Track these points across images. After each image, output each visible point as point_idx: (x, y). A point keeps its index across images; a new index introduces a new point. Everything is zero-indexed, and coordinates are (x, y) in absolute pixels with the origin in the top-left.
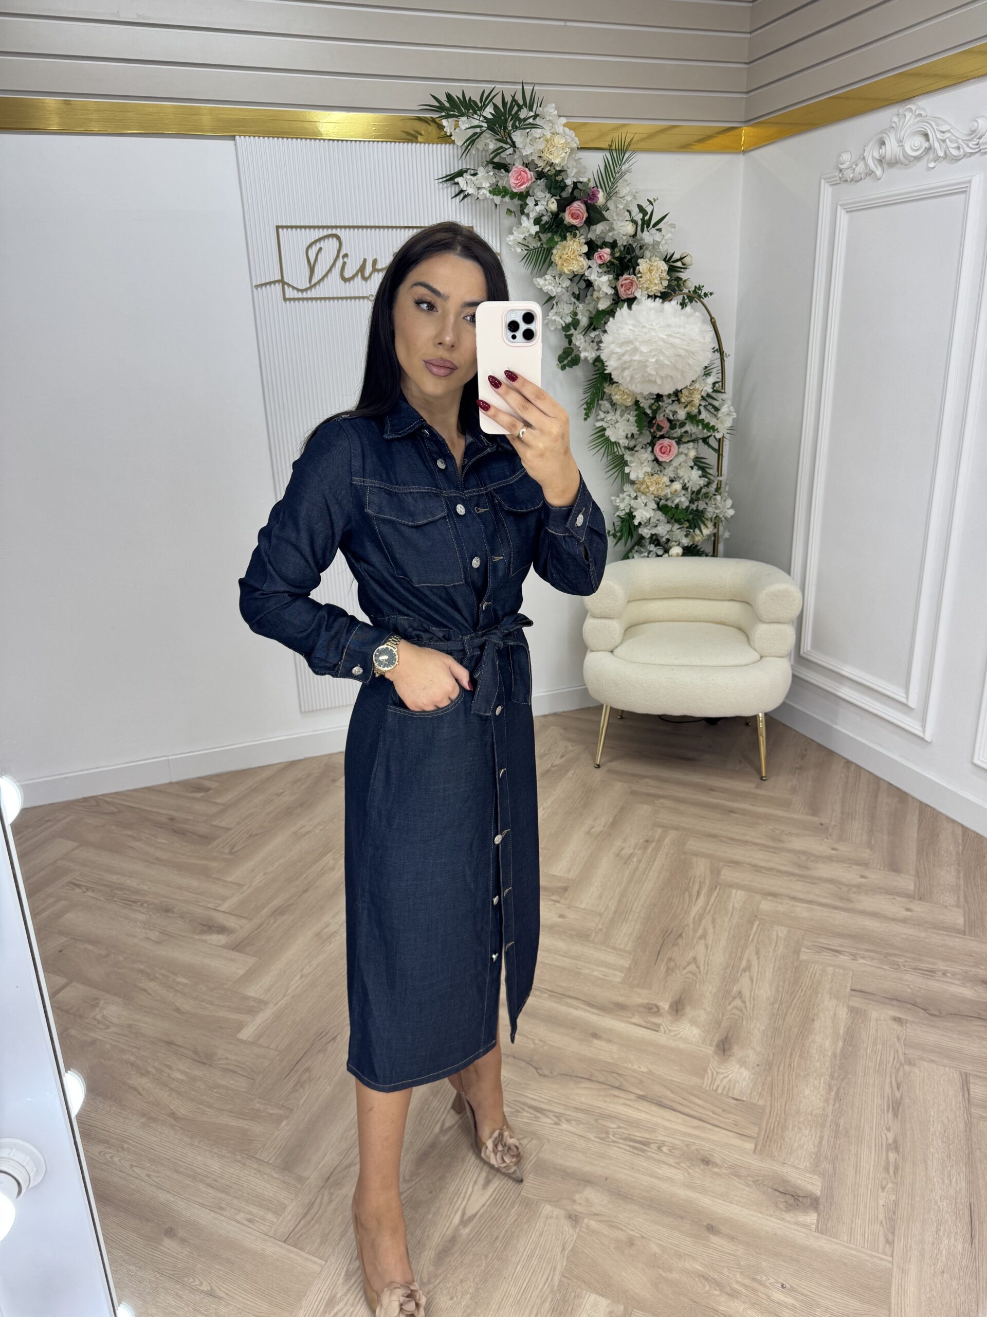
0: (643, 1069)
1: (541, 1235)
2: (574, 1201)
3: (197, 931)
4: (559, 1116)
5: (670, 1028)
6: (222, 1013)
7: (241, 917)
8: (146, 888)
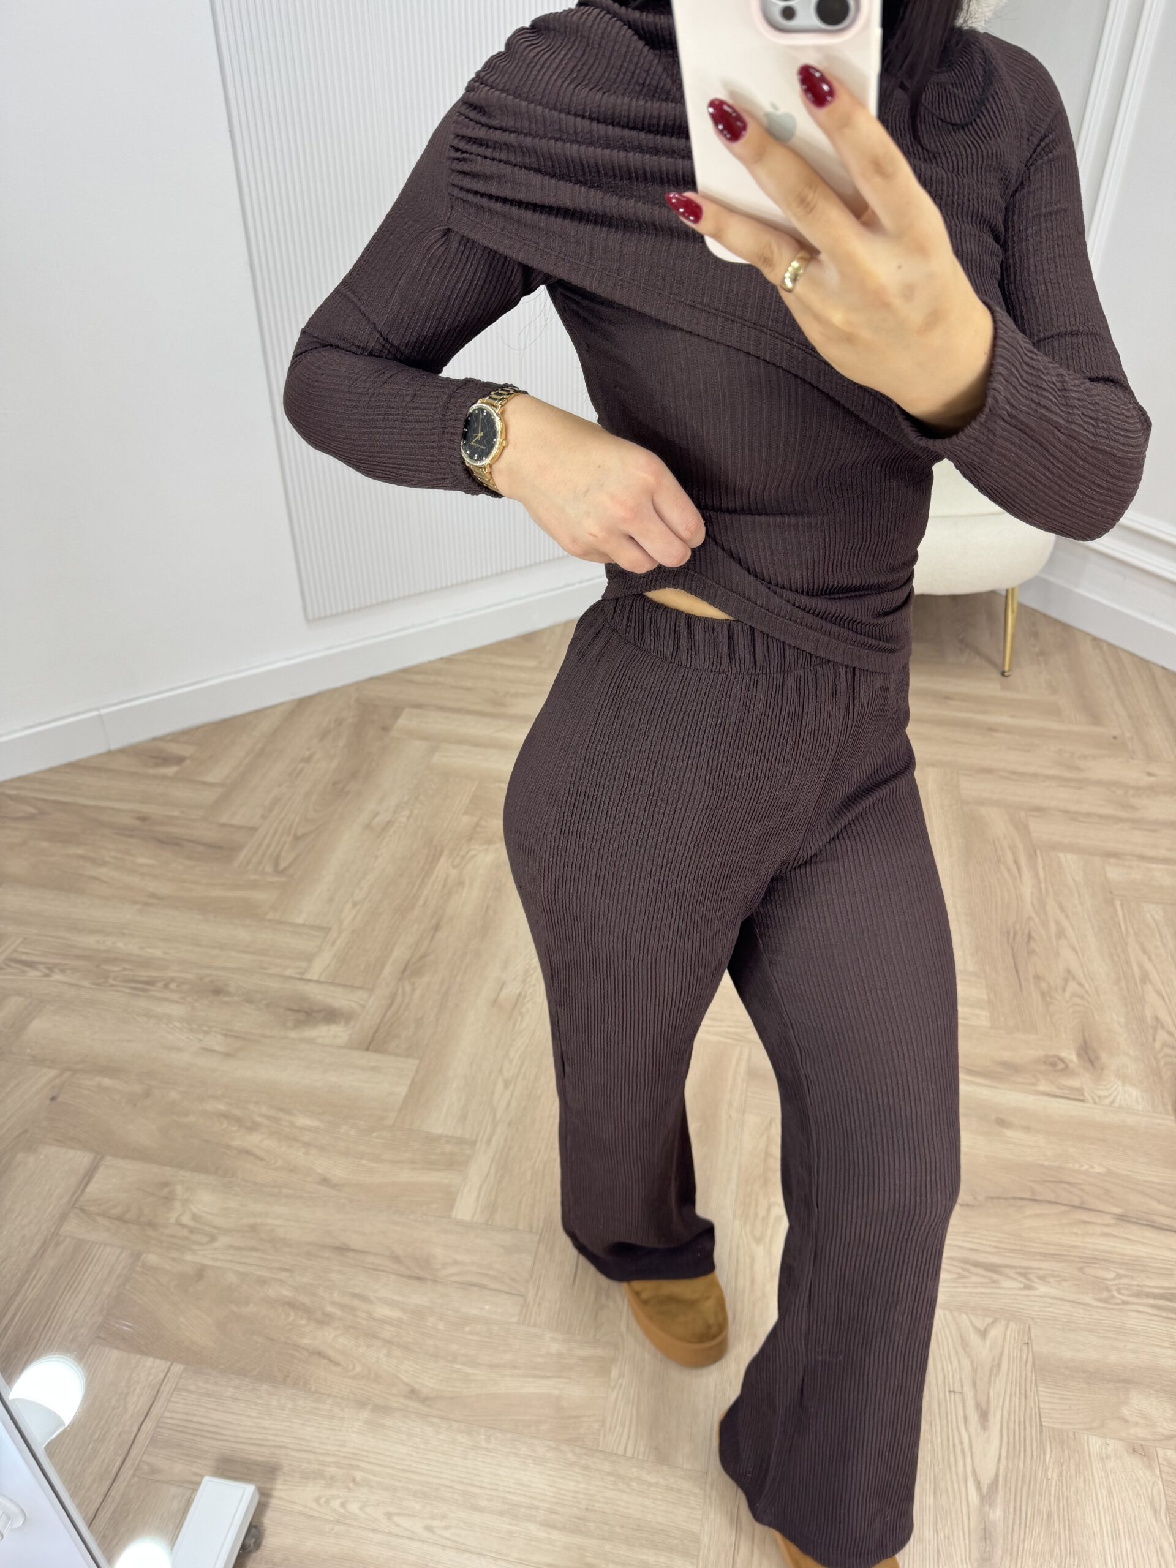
0: (1098, 1169)
1: (1110, 1493)
2: (1125, 1421)
3: (290, 1024)
4: (1024, 1273)
5: (1100, 1093)
6: (406, 1176)
7: (353, 987)
8: (158, 953)
